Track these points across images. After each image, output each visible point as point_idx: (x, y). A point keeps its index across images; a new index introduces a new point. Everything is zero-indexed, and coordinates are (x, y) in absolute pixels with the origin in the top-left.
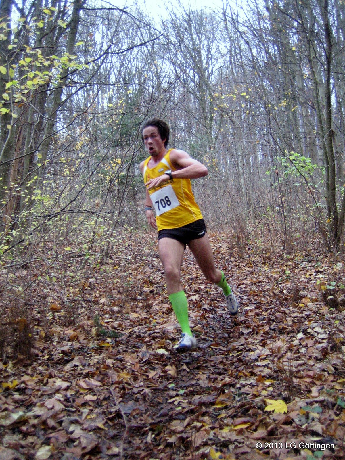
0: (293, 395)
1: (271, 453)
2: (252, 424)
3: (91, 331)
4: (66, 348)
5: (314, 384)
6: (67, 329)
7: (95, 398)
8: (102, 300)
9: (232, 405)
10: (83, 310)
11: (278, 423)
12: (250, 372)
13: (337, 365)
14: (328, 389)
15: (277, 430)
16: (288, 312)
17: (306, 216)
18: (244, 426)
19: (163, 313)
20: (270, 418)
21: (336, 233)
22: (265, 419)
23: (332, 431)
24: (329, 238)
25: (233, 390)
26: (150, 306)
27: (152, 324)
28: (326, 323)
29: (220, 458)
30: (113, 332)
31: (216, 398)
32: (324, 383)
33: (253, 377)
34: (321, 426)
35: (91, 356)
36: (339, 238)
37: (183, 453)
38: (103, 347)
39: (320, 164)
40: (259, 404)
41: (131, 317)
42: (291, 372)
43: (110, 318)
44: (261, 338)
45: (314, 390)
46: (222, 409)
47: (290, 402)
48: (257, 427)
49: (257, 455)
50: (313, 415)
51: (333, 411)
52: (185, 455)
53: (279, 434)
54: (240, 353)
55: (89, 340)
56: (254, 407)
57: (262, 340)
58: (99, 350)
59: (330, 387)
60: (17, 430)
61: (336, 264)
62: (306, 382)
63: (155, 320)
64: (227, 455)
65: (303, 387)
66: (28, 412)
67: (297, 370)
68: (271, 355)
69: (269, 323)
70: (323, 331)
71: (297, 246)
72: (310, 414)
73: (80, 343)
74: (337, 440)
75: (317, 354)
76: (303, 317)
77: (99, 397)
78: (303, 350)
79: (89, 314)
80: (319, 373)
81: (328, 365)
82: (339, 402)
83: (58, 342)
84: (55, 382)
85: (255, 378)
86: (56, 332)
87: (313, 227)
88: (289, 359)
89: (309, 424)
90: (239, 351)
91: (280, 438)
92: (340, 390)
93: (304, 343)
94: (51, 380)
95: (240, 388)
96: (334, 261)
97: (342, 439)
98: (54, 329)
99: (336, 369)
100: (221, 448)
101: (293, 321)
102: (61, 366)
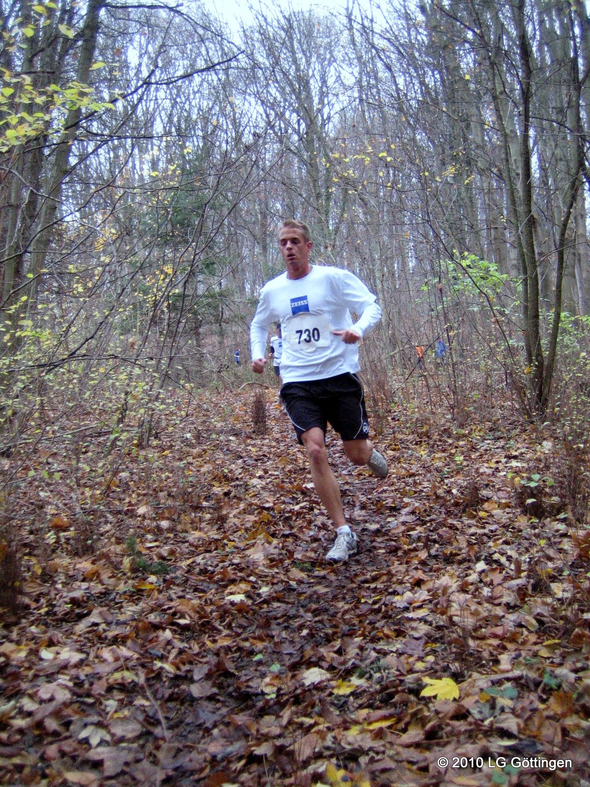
0: (468, 668)
1: (431, 769)
2: (399, 720)
3: (121, 563)
4: (78, 594)
5: (505, 648)
6: (80, 560)
8: (142, 510)
10: (108, 527)
11: (443, 717)
12: (395, 630)
13: (543, 616)
14: (528, 658)
15: (442, 729)
16: (459, 526)
17: (490, 362)
18: (384, 724)
19: (246, 530)
20: (429, 710)
21: (541, 391)
22: (420, 710)
23: (534, 729)
24: (528, 399)
26: (223, 519)
27: (228, 550)
28: (524, 544)
29: (345, 780)
30: (160, 564)
32: (521, 647)
33: (401, 638)
34: (517, 720)
35: (121, 607)
36: (546, 400)
37: (281, 773)
38: (142, 591)
39: (514, 273)
40: (412, 685)
41: (191, 538)
42: (463, 629)
43: (156, 541)
45: (505, 660)
47: (463, 681)
49: (407, 772)
50: (503, 701)
51: (536, 695)
52: (285, 775)
53: (444, 736)
54: (378, 597)
55: (119, 579)
56: (402, 691)
58: (136, 595)
59: (531, 653)
61: (540, 444)
62: (490, 645)
63: (233, 543)
64: (356, 775)
65: (486, 654)
68: (430, 601)
69: (427, 547)
71: (475, 414)
72: (497, 701)
73: (103, 584)
74: (542, 744)
75: (509, 598)
76: (485, 534)
78: (486, 591)
79: (118, 534)
80: (513, 629)
81: (527, 617)
82: (546, 679)
83: (65, 584)
84: (58, 653)
85: (404, 641)
86: (61, 566)
87: (502, 381)
89: (495, 717)
90: (376, 594)
91: (448, 743)
92: (549, 658)
93: (488, 579)
95: (378, 659)
96: (537, 438)
97: (551, 743)
98: (57, 561)
99: (541, 622)
100: (346, 762)
101: (468, 542)
102: (70, 624)
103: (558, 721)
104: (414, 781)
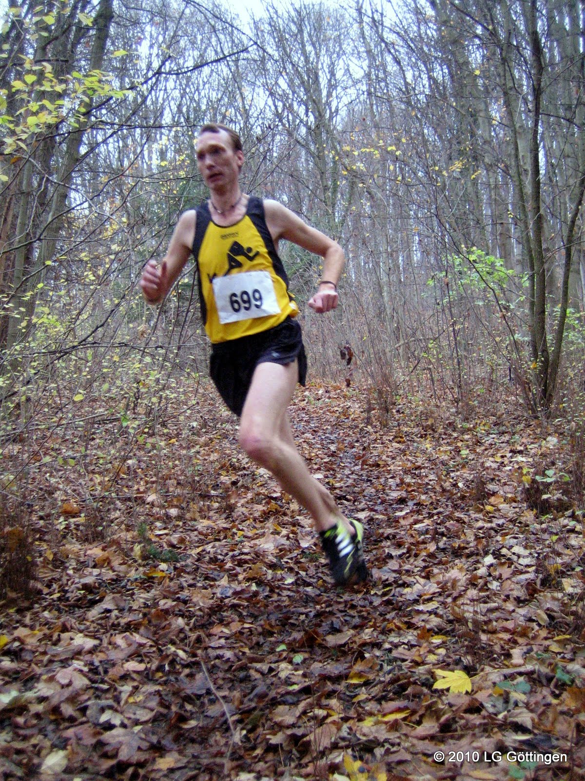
0: (480, 662)
2: (414, 712)
3: (132, 549)
4: (89, 580)
5: (516, 642)
6: (91, 546)
7: (141, 667)
8: (151, 497)
9: (377, 679)
10: (118, 514)
11: (457, 710)
12: (406, 623)
13: (553, 611)
14: (539, 652)
15: (456, 722)
16: (466, 520)
17: (495, 357)
18: (399, 716)
19: (255, 520)
20: (443, 704)
21: (545, 386)
22: (435, 702)
23: (548, 724)
24: (533, 394)
25: (378, 653)
26: (231, 508)
27: (237, 538)
28: (531, 540)
29: (362, 771)
30: (170, 552)
31: (351, 667)
32: (532, 642)
33: (411, 631)
34: (531, 715)
35: (133, 594)
36: (551, 395)
37: (297, 762)
38: (153, 578)
39: (519, 269)
40: (424, 677)
41: (199, 527)
42: (475, 622)
43: (165, 529)
44: (423, 564)
45: (517, 653)
46: (360, 686)
47: (475, 675)
48: (422, 716)
49: (423, 764)
50: (516, 696)
51: (548, 690)
52: (300, 766)
53: (459, 729)
54: (388, 589)
55: (130, 566)
56: (415, 683)
57: (425, 567)
58: (147, 583)
59: (542, 648)
60: (7, 723)
61: (545, 439)
62: (502, 639)
63: (242, 533)
64: (372, 766)
65: (497, 648)
66: (26, 690)
67: (485, 618)
68: (440, 594)
69: (435, 539)
70: (527, 552)
71: (479, 408)
72: (511, 695)
73: (114, 571)
74: (557, 739)
75: (519, 592)
76: (492, 528)
77: (149, 666)
78: (494, 585)
79: (127, 521)
80: (524, 624)
81: (539, 611)
82: (559, 674)
83: (76, 570)
84: (72, 639)
85: (415, 633)
86: (73, 552)
87: (505, 377)
88: (472, 600)
89: (509, 711)
90: (386, 586)
91: (460, 737)
92: (560, 653)
93: (497, 573)
94: (65, 636)
95: (390, 650)
96: (541, 433)
97: (565, 738)
98: (68, 546)
99: (551, 617)
100: (362, 753)
101: (476, 535)
102: (82, 610)
103: (572, 716)
104: (429, 773)
